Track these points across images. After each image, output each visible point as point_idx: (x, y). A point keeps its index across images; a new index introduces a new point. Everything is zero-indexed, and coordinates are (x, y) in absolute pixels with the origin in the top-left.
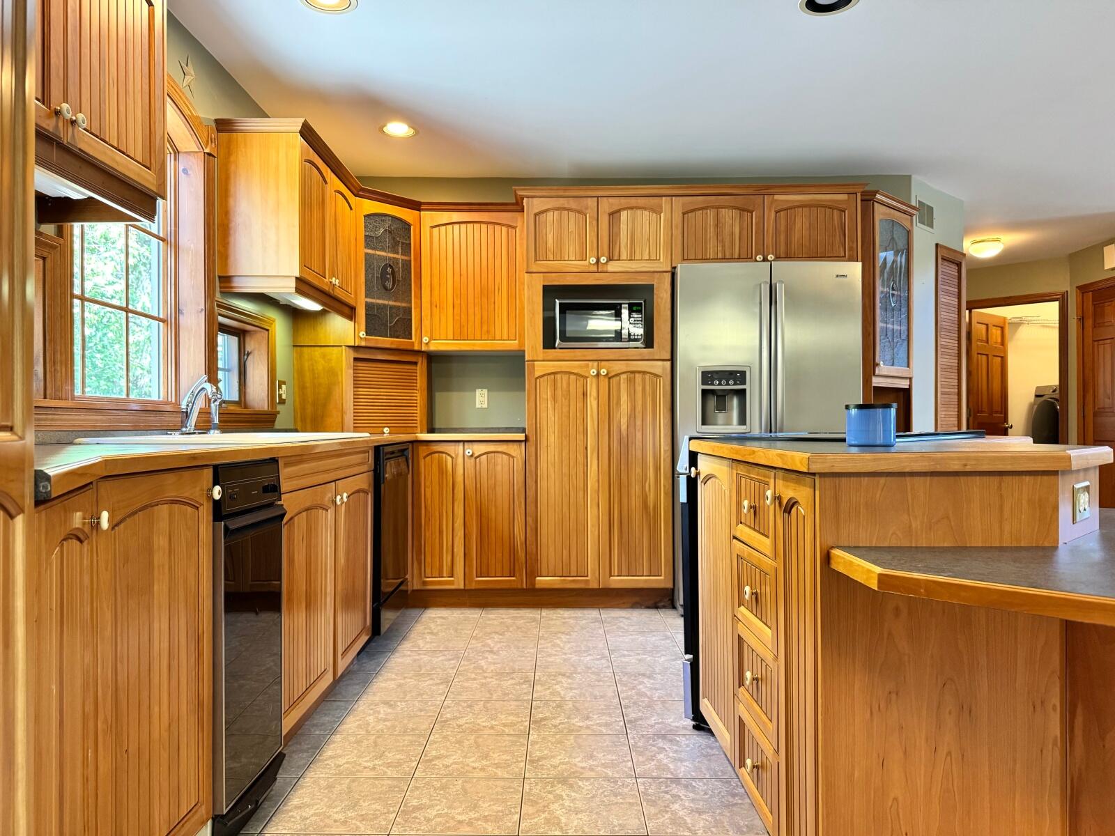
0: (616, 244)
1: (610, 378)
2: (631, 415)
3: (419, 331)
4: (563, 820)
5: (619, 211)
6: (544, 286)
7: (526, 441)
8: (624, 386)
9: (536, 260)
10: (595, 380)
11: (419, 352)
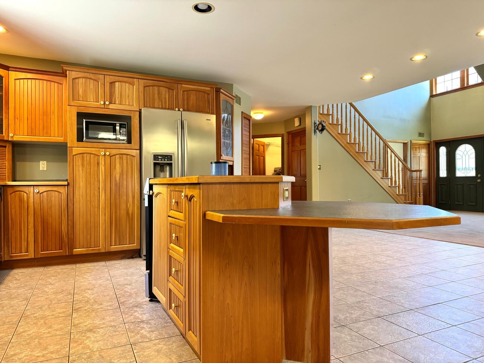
0: (113, 96)
1: (111, 157)
2: (121, 174)
4: (91, 346)
5: (114, 82)
6: (78, 113)
7: (68, 185)
8: (118, 161)
9: (73, 100)
10: (103, 157)
11: (7, 141)
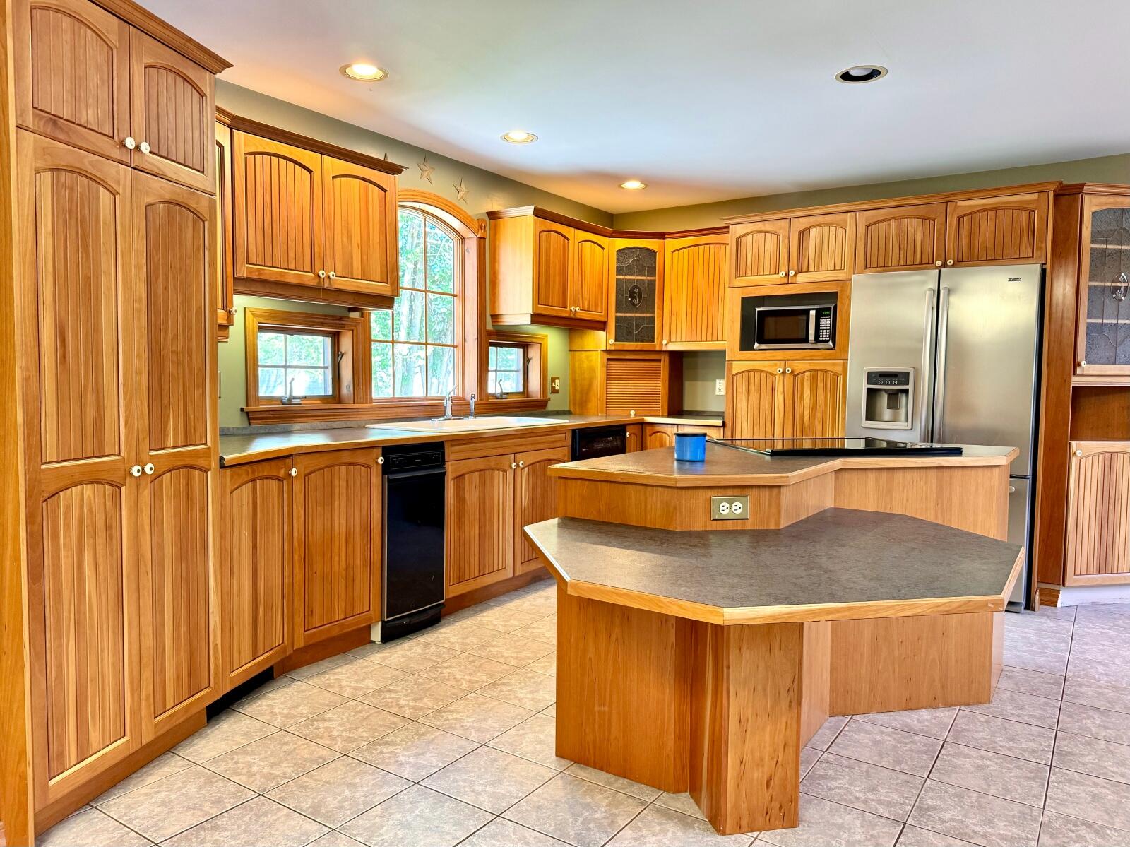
0: (805, 257)
1: (795, 376)
2: (813, 408)
3: (660, 336)
5: (808, 229)
6: (743, 298)
7: (724, 424)
8: (807, 383)
9: (737, 277)
10: (782, 377)
11: (661, 352)
